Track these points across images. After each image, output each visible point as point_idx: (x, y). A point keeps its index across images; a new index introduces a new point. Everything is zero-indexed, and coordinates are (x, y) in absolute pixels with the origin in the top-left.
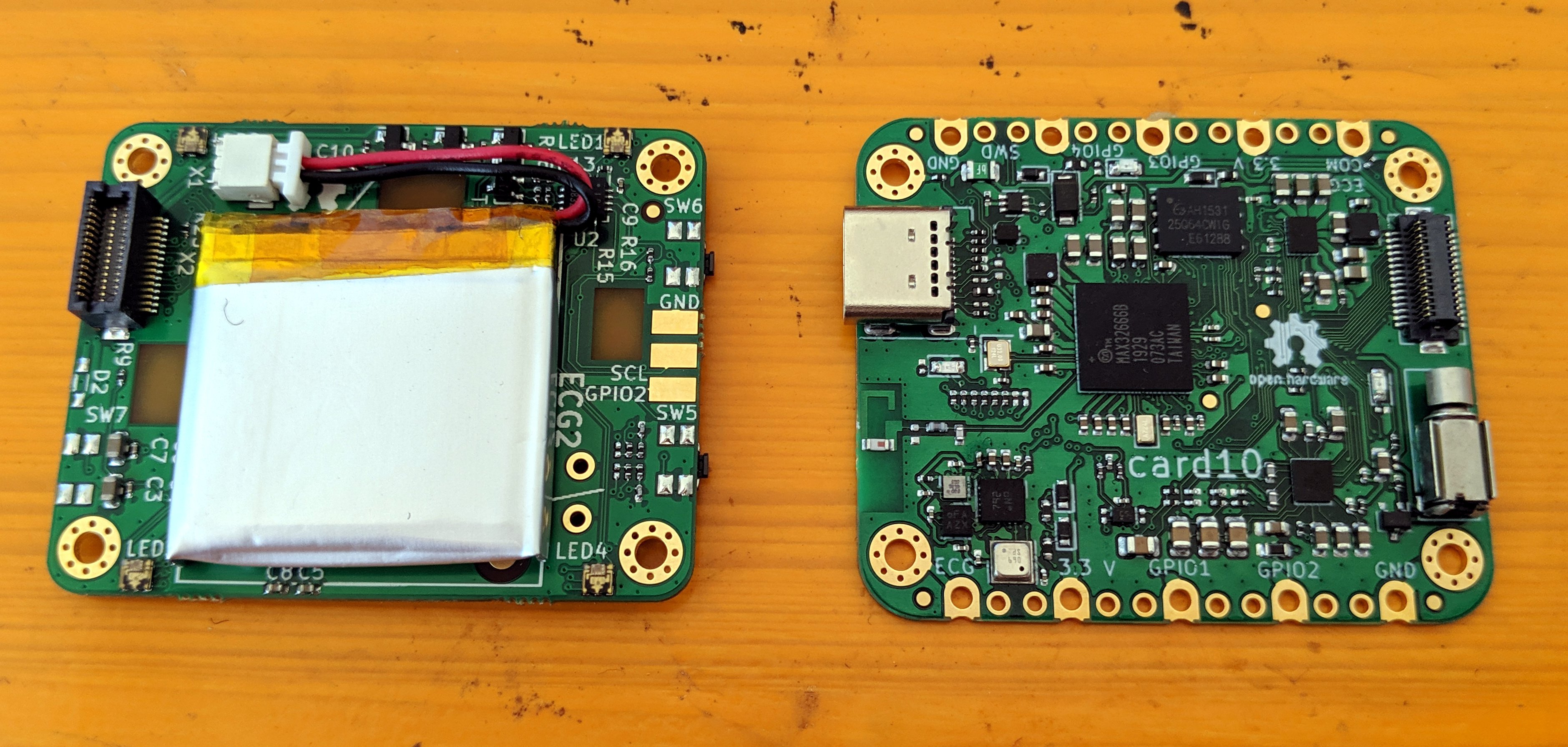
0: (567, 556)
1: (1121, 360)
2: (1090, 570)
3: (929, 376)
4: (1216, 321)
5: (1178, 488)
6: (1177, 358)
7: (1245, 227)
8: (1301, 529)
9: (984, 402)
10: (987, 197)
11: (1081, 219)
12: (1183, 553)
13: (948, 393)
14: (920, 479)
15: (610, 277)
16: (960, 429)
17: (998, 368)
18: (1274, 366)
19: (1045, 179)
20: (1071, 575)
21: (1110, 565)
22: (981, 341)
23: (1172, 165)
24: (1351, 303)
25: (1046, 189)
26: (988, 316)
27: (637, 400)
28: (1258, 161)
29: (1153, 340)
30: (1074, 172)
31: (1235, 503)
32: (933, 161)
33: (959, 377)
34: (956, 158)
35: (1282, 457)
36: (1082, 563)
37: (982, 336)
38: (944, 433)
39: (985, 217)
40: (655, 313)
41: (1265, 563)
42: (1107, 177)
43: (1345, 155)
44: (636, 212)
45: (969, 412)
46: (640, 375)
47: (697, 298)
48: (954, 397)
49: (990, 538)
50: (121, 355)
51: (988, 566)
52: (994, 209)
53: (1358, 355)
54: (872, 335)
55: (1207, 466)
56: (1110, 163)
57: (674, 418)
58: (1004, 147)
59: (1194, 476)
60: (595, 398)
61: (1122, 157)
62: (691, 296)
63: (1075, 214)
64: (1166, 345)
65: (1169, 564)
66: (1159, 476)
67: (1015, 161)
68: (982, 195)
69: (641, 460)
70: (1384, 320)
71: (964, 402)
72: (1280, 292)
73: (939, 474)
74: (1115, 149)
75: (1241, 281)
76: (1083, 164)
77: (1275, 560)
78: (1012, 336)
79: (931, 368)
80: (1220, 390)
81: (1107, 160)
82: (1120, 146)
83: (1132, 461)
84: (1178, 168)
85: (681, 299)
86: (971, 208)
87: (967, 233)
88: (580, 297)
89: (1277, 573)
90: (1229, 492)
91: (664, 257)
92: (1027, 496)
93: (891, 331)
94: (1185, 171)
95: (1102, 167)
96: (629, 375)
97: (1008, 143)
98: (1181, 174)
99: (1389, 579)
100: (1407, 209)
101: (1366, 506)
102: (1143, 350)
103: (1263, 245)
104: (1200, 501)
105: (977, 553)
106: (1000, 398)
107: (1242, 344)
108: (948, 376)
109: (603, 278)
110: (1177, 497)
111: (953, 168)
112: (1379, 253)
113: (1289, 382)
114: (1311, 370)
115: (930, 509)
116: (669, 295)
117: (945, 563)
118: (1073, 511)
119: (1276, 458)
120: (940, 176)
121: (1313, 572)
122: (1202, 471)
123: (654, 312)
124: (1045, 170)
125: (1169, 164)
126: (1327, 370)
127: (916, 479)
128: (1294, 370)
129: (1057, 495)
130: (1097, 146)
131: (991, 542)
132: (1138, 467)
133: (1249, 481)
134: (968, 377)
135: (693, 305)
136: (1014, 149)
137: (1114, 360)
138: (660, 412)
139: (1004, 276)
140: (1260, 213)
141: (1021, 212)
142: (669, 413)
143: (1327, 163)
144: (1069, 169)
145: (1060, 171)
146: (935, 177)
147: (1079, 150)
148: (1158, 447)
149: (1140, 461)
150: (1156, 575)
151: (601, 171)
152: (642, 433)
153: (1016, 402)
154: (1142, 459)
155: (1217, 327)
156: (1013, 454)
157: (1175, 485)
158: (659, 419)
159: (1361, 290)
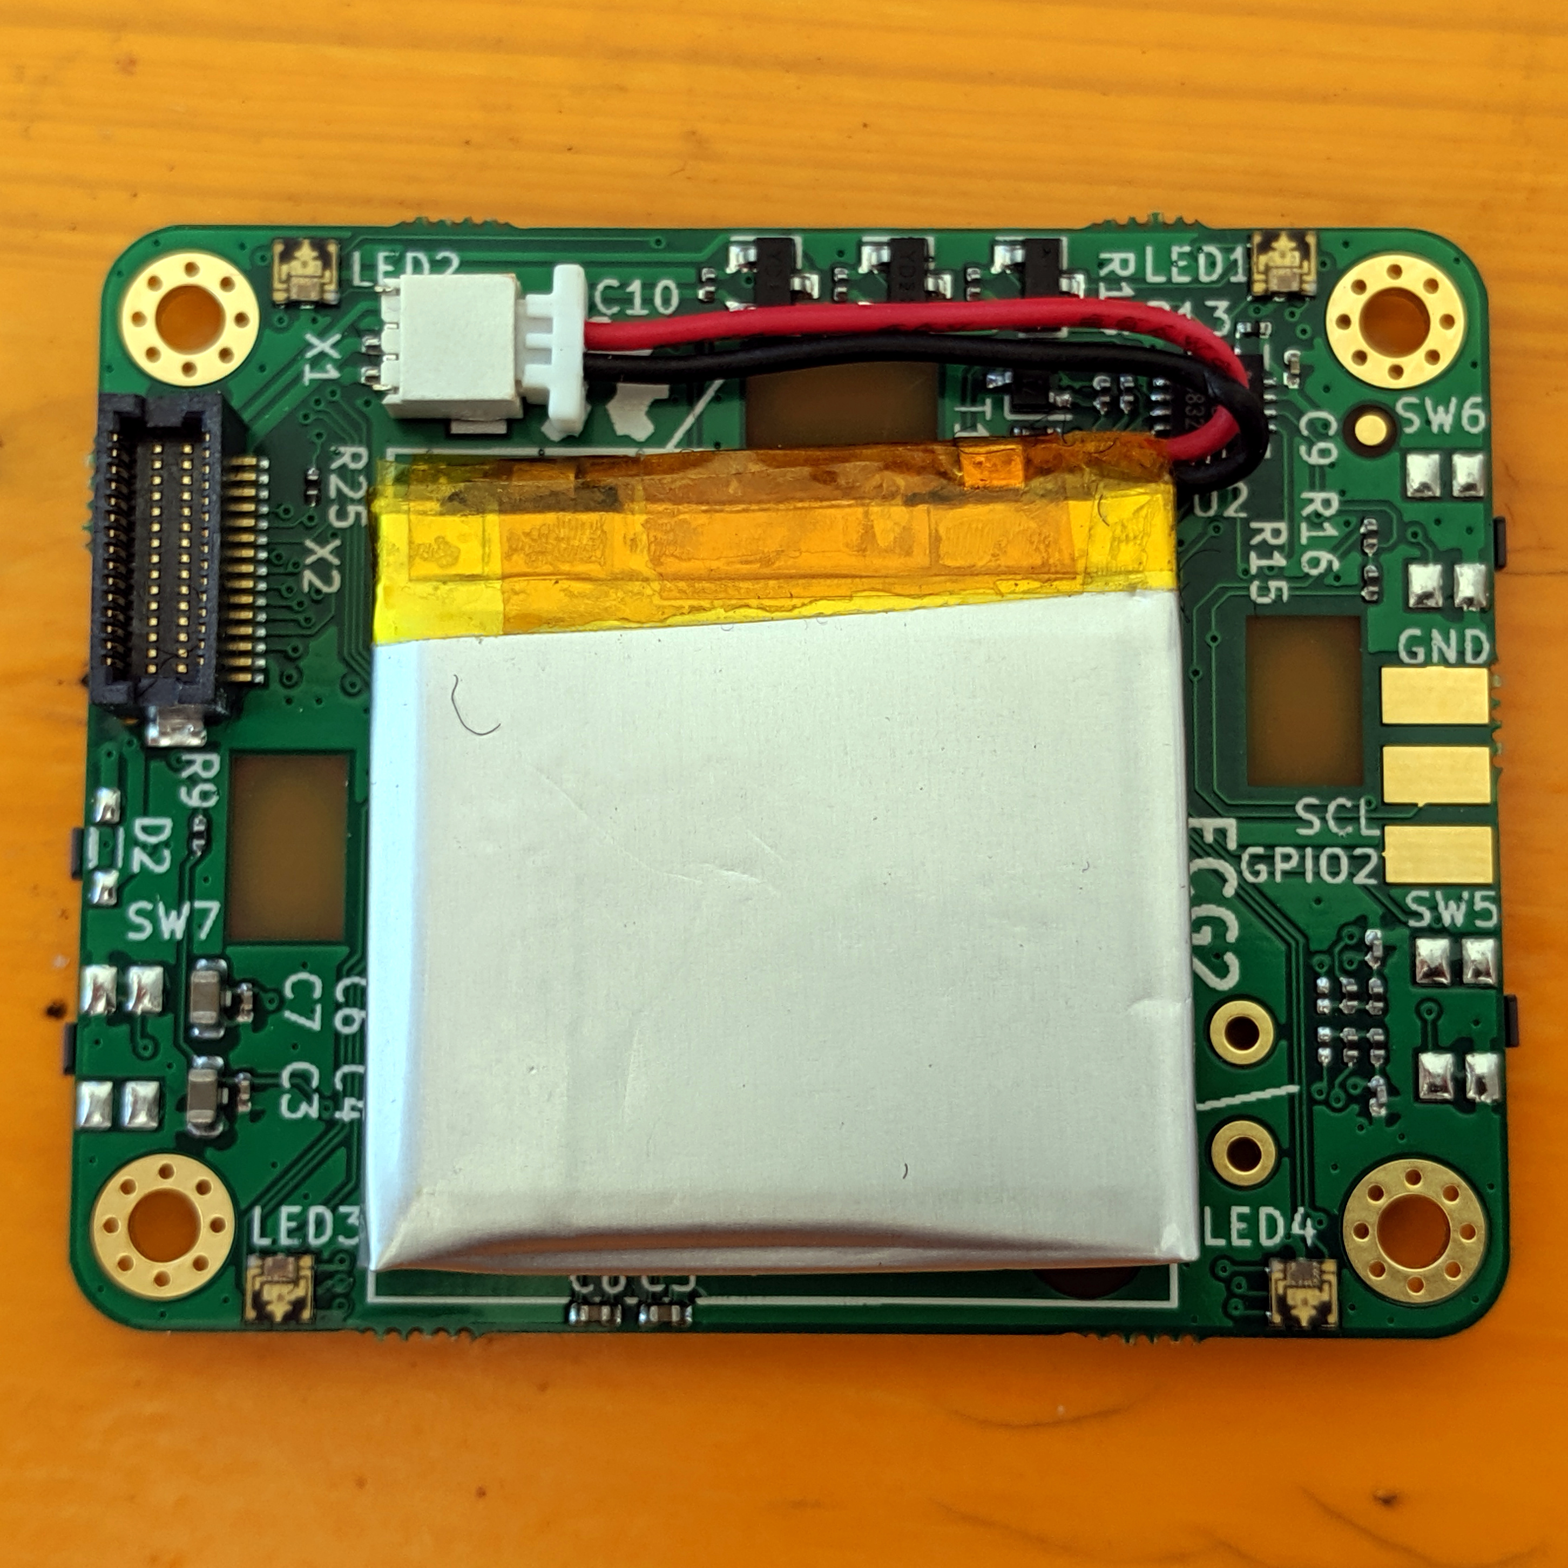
0: (1228, 1237)
15: (1279, 590)
27: (1361, 878)
40: (1389, 674)
44: (1332, 432)
46: (1363, 821)
47: (1483, 637)
50: (193, 781)
57: (1447, 921)
60: (1263, 877)
62: (1469, 633)
69: (1378, 1022)
85: (1447, 640)
88: (1214, 639)
91: (1402, 539)
96: (1338, 819)
109: (1264, 590)
116: (1417, 632)
123: (1386, 671)
135: (1477, 653)
138: (1414, 907)
142: (1434, 908)
151: (1246, 335)
152: (1376, 959)
158: (1413, 923)
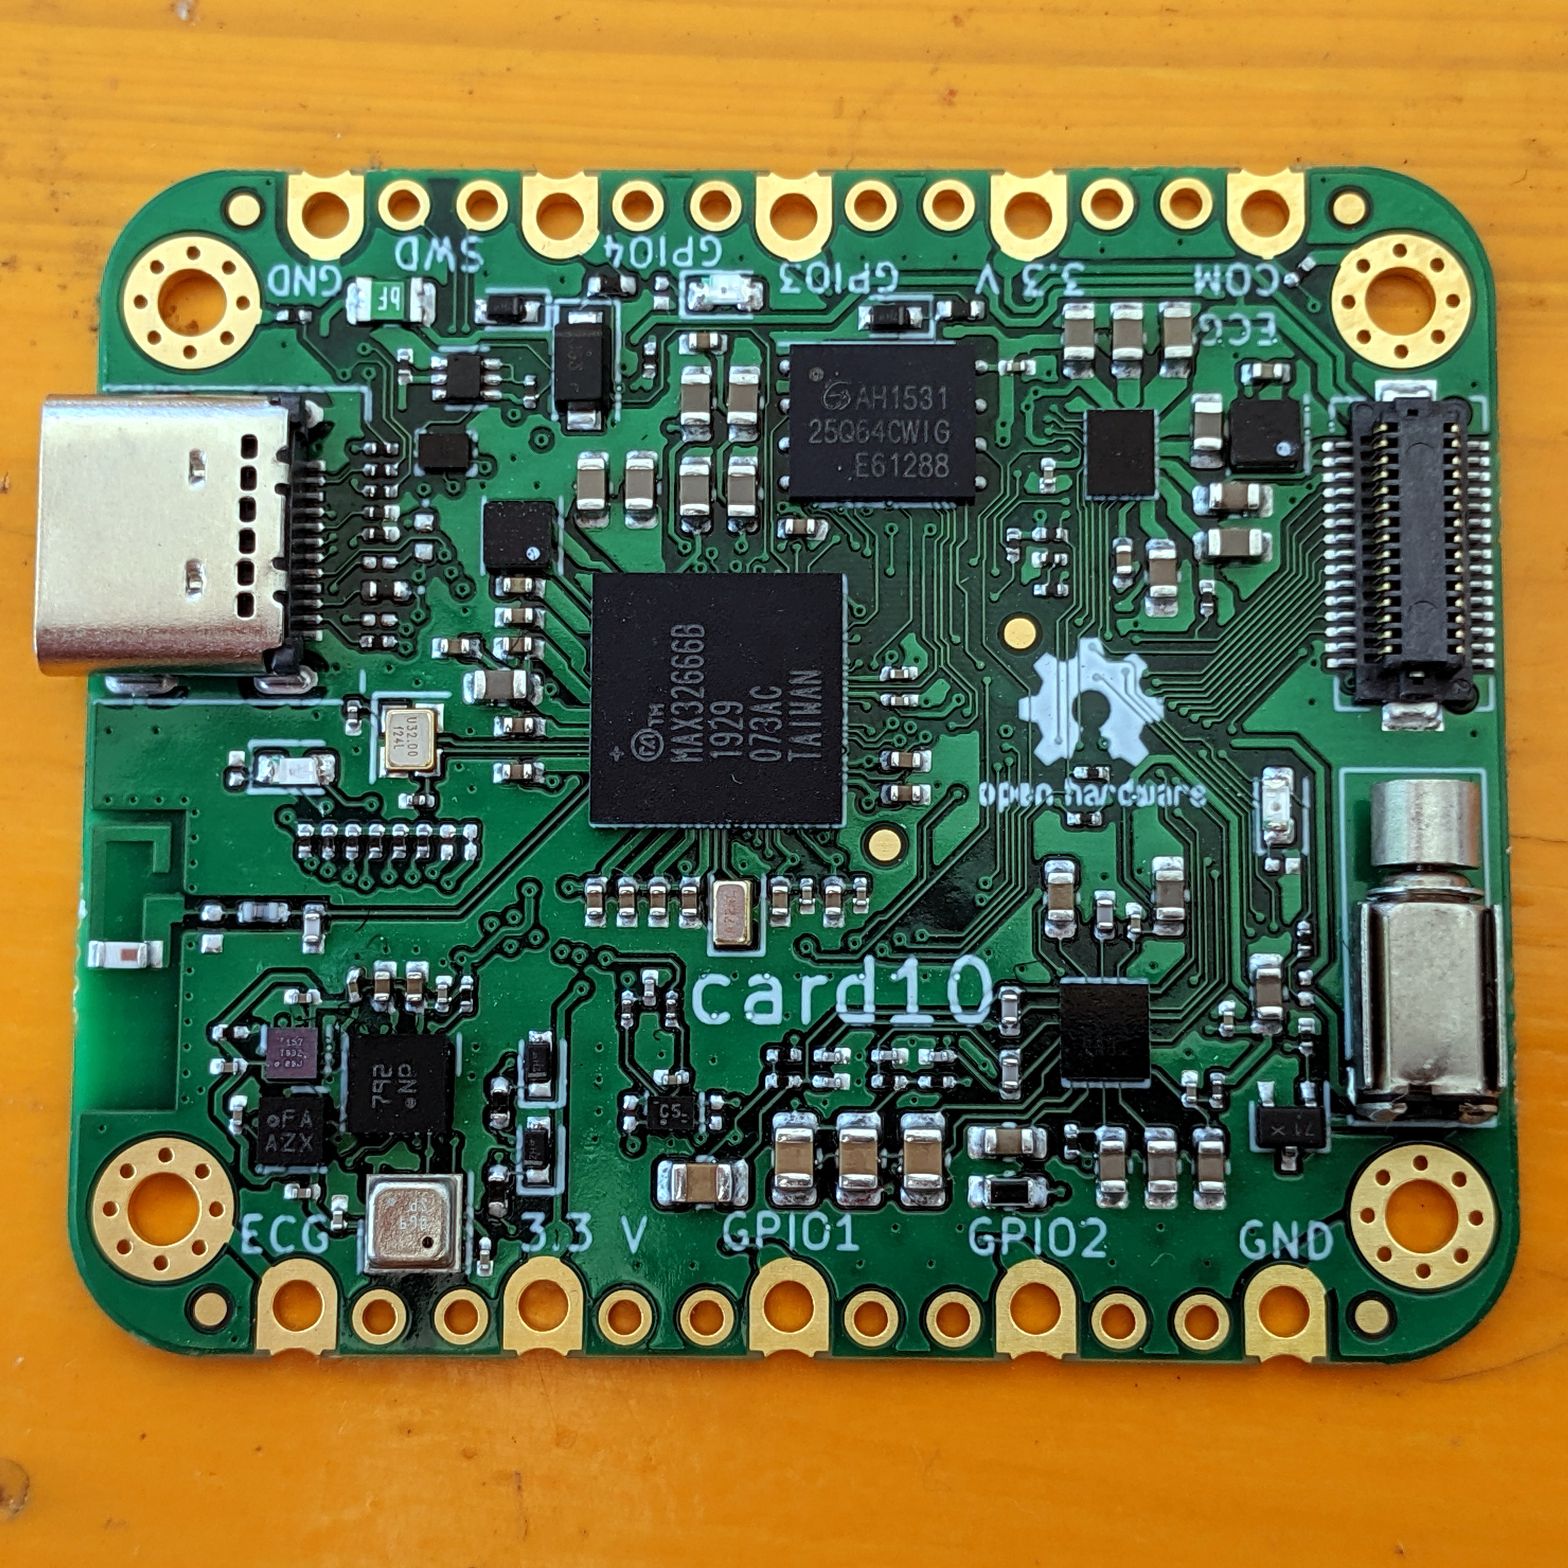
1: (682, 756)
2: (589, 1239)
3: (251, 791)
4: (910, 657)
5: (801, 1045)
6: (811, 749)
7: (989, 433)
8: (1073, 1143)
9: (374, 852)
10: (405, 364)
11: (617, 416)
12: (804, 1198)
13: (292, 831)
14: (217, 1033)
16: (312, 915)
17: (411, 773)
18: (1037, 760)
19: (540, 319)
20: (546, 1252)
21: (634, 1226)
22: (374, 707)
23: (833, 284)
24: (1227, 611)
25: (540, 342)
26: (394, 649)
28: (1033, 273)
29: (757, 708)
30: (608, 302)
31: (925, 1082)
32: (280, 275)
33: (320, 792)
34: (335, 269)
35: (1039, 974)
36: (573, 1224)
37: (377, 695)
38: (279, 926)
39: (397, 410)
41: (986, 1220)
42: (682, 313)
43: (1242, 255)
45: (338, 874)
48: (304, 841)
49: (369, 1169)
51: (360, 1232)
52: (420, 390)
53: (1234, 736)
54: (126, 696)
55: (869, 995)
56: (689, 279)
58: (447, 241)
59: (838, 1021)
61: (721, 266)
63: (604, 407)
64: (786, 718)
65: (768, 1223)
66: (760, 1019)
67: (471, 276)
68: (393, 358)
70: (1303, 652)
71: (327, 853)
72: (1062, 589)
73: (261, 1021)
74: (704, 247)
75: (974, 561)
76: (627, 283)
77: (1010, 1214)
78: (446, 694)
79: (255, 772)
80: (910, 819)
81: (683, 275)
82: (716, 241)
83: (700, 986)
84: (846, 291)
86: (365, 389)
87: (355, 448)
89: (1012, 1245)
90: (914, 1054)
92: (459, 1071)
93: (167, 686)
94: (862, 298)
95: (670, 291)
97: (456, 232)
98: (854, 307)
99: (1268, 1261)
100: (1380, 384)
101: (1226, 1089)
102: (736, 730)
103: (1032, 474)
104: (847, 1077)
105: (339, 1204)
106: (411, 842)
107: (967, 711)
108: (294, 792)
110: (797, 1068)
111: (327, 294)
112: (1301, 492)
113: (1068, 800)
114: (1122, 770)
115: (238, 1102)
117: (262, 1228)
118: (562, 1102)
119: (1027, 976)
120: (293, 314)
121: (1095, 1243)
122: (856, 1007)
124: (540, 298)
125: (827, 283)
126: (1160, 772)
127: (209, 1032)
128: (1080, 772)
129: (529, 1067)
130: (663, 241)
131: (370, 1178)
132: (713, 999)
133: (960, 1032)
134: (340, 792)
136: (471, 246)
137: (668, 754)
139: (435, 553)
140: (1030, 399)
141: (482, 400)
143: (1198, 274)
144: (595, 296)
145: (575, 301)
146: (283, 316)
147: (620, 248)
148: (761, 952)
149: (718, 986)
150: (737, 1248)
153: (447, 851)
154: (723, 980)
155: (912, 671)
156: (434, 972)
157: (795, 1039)
159: (1250, 582)
